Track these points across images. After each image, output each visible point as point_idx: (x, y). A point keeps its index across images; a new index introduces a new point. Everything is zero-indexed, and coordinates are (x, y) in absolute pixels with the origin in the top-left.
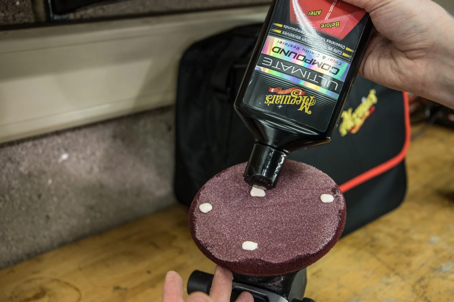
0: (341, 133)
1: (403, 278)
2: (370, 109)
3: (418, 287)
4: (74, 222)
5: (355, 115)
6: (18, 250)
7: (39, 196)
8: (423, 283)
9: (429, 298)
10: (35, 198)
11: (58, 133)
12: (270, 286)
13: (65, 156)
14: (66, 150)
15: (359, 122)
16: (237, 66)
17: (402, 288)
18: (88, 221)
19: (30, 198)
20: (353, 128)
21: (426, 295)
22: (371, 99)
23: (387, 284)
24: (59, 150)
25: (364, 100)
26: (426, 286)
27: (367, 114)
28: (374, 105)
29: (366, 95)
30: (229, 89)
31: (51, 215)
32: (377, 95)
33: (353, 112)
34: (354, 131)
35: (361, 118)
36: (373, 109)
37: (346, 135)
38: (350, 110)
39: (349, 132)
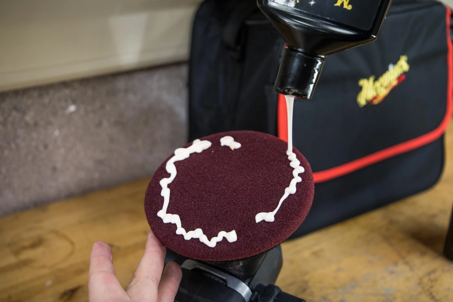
0: (359, 103)
1: (412, 269)
2: (399, 78)
3: (425, 280)
4: (82, 175)
5: (378, 84)
6: (25, 198)
7: (46, 147)
8: (433, 276)
9: (434, 294)
10: (41, 148)
11: (65, 84)
12: (231, 270)
13: (72, 108)
14: (74, 102)
15: (383, 93)
16: (249, 23)
17: (408, 279)
18: (96, 175)
19: (37, 148)
20: (375, 98)
21: (432, 290)
22: (401, 67)
23: (392, 273)
24: (66, 101)
25: (391, 67)
26: (436, 280)
27: (395, 83)
28: (405, 73)
29: (395, 62)
30: (239, 48)
31: (59, 165)
32: (409, 62)
33: (376, 79)
34: (376, 102)
35: (386, 88)
36: (404, 77)
37: (365, 106)
38: (372, 79)
39: (369, 103)
